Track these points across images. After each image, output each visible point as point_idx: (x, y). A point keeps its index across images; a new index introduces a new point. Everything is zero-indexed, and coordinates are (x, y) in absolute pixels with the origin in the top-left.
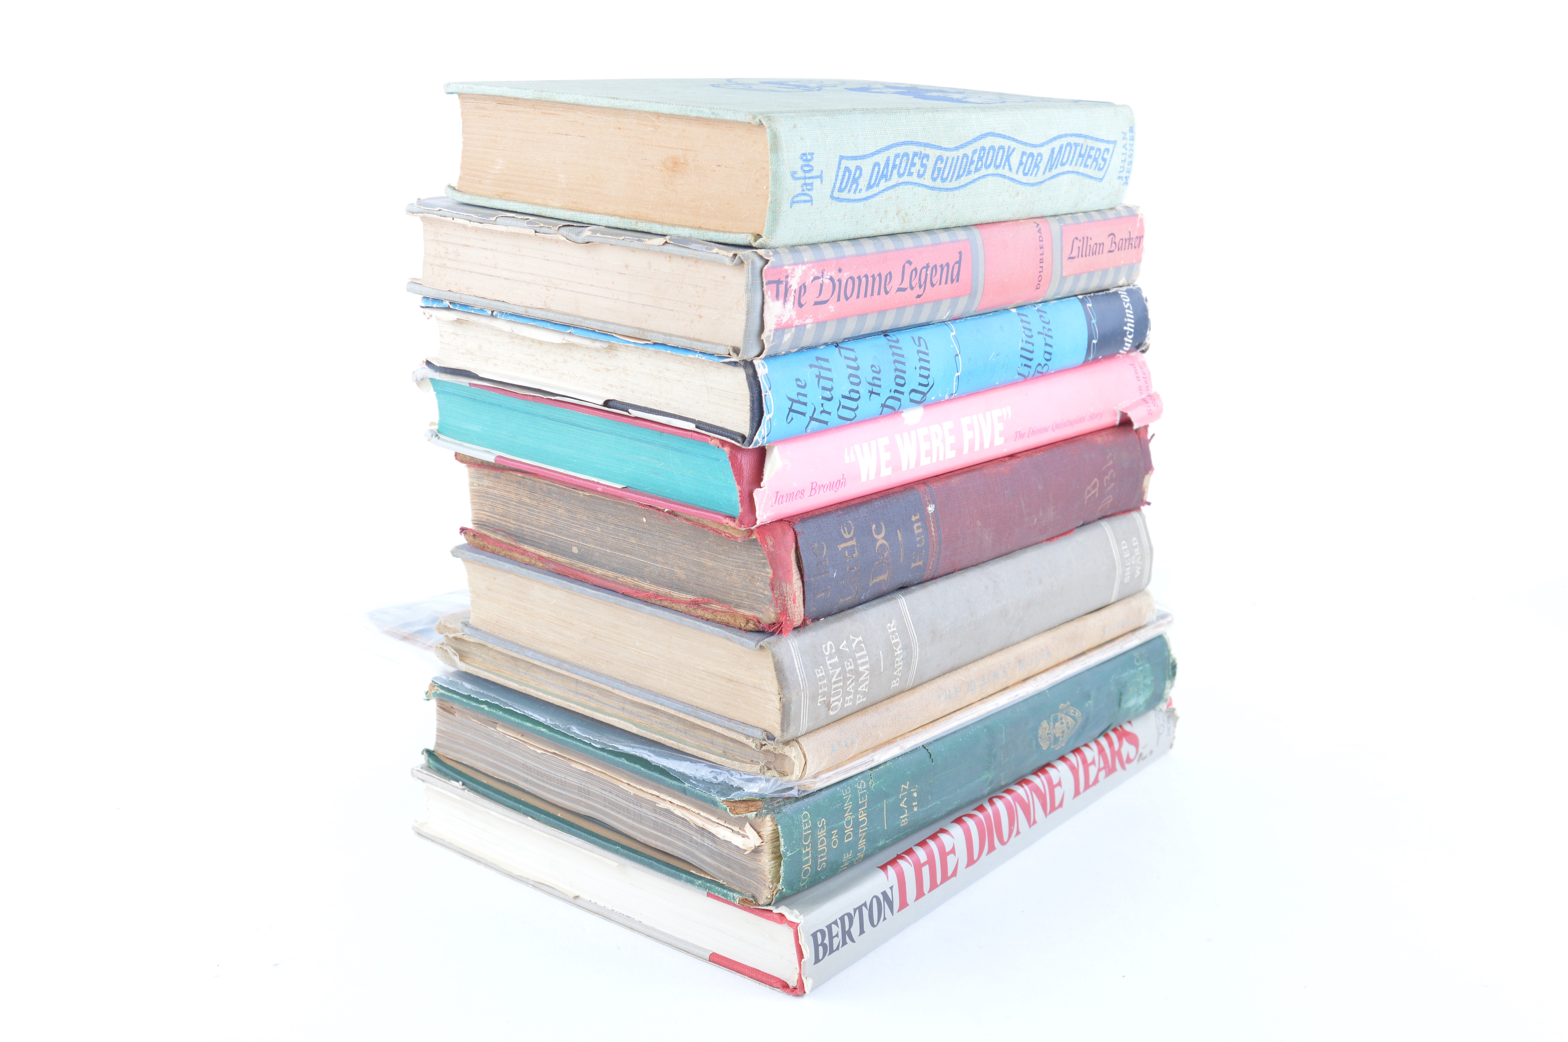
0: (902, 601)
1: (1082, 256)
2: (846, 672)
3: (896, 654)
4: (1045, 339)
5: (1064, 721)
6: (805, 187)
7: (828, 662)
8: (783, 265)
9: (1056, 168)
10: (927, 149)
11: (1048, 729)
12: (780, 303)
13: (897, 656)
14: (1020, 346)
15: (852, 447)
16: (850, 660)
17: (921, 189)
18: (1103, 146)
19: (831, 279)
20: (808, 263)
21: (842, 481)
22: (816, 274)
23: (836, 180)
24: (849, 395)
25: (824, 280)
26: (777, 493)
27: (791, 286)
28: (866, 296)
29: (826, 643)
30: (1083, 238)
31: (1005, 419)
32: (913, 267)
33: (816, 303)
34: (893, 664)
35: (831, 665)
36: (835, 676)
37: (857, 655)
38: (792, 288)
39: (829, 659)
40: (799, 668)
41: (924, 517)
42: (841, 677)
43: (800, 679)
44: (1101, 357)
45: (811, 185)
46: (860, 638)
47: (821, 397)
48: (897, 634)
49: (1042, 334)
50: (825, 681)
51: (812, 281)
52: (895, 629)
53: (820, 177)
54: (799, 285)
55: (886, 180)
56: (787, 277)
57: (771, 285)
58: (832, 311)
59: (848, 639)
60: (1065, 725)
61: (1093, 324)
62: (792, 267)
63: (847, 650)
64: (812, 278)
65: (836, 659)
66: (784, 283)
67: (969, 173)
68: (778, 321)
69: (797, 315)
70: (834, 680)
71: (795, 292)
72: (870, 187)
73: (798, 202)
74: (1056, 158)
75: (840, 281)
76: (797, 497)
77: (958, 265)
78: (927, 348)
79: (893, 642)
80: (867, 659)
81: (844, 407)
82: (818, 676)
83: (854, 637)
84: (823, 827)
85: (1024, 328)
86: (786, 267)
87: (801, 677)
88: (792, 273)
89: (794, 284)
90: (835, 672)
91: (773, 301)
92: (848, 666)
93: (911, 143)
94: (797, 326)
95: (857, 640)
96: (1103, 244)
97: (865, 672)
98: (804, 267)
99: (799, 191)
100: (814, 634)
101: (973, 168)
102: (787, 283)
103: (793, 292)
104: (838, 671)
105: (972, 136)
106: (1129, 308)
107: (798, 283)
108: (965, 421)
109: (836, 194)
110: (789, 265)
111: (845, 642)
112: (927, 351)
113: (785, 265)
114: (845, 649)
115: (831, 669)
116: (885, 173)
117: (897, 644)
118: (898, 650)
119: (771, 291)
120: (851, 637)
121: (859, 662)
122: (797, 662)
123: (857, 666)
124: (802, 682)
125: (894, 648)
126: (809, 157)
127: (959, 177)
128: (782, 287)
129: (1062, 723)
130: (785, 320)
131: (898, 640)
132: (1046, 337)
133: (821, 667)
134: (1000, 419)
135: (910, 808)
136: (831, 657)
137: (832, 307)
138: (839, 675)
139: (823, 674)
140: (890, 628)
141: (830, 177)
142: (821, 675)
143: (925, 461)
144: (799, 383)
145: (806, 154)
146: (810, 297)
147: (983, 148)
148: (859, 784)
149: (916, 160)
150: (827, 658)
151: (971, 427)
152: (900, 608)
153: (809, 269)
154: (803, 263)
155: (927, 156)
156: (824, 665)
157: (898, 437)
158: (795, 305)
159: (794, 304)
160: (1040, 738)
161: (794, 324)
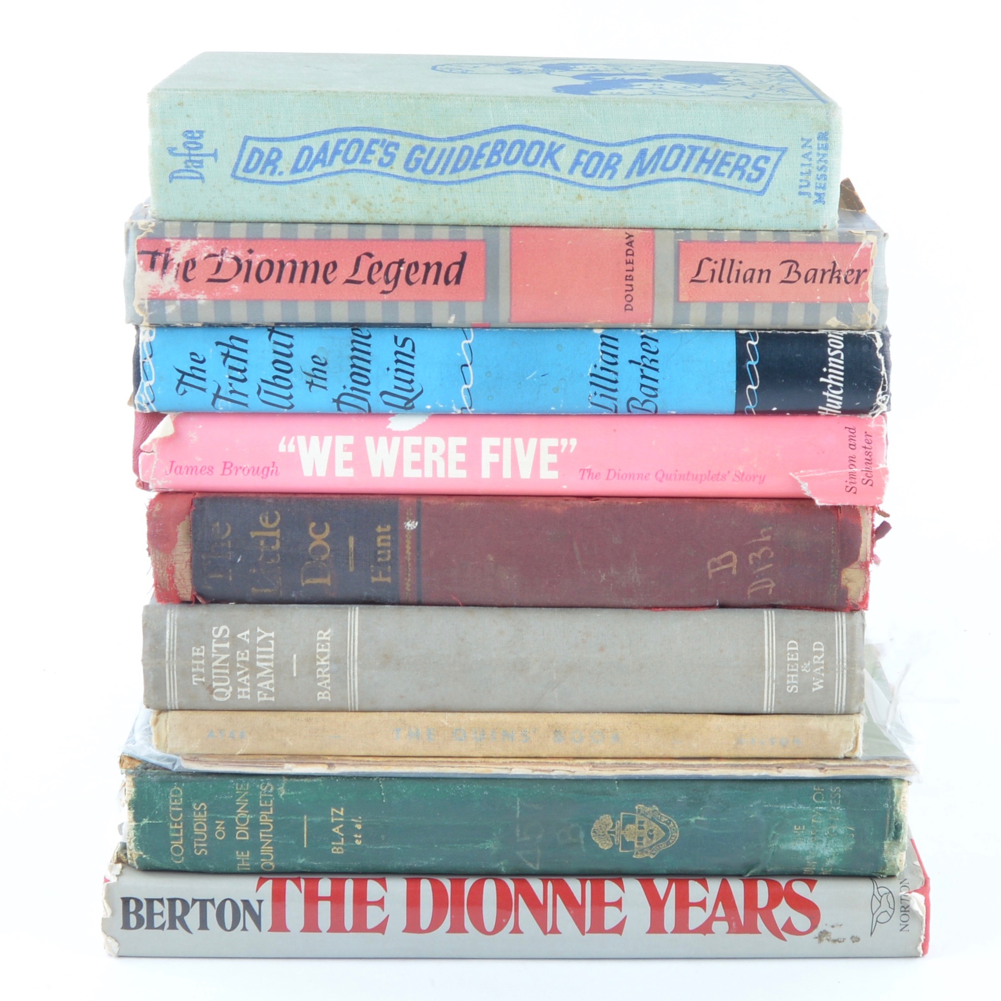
0: (354, 615)
1: (720, 281)
2: (236, 661)
3: (318, 663)
4: (642, 371)
5: (645, 826)
6: (190, 164)
7: (214, 645)
8: (165, 238)
9: (652, 171)
10: (395, 136)
11: (611, 827)
12: (156, 274)
13: (320, 666)
14: (590, 371)
15: (293, 438)
16: (248, 651)
17: (386, 178)
18: (754, 154)
19: (236, 259)
20: (200, 239)
21: (271, 469)
22: (212, 251)
23: (239, 159)
24: (273, 381)
25: (224, 259)
26: (173, 462)
27: (172, 259)
28: (291, 280)
29: (220, 626)
30: (724, 261)
31: (563, 451)
32: (374, 260)
33: (210, 280)
34: (313, 672)
35: (216, 648)
36: (219, 660)
37: (259, 649)
38: (174, 261)
39: (216, 643)
40: (170, 640)
41: (397, 532)
42: (228, 665)
43: (167, 650)
44: (775, 409)
45: (201, 162)
46: (272, 635)
47: (227, 376)
48: (328, 644)
49: (639, 364)
50: (203, 662)
51: (206, 258)
52: (329, 638)
53: (215, 155)
54: (185, 260)
55: (324, 165)
56: (168, 249)
57: (145, 255)
58: (237, 290)
59: (253, 630)
60: (646, 831)
61: (751, 366)
62: (176, 241)
63: (248, 641)
64: (205, 255)
65: (227, 645)
66: (163, 255)
67: (475, 166)
68: (152, 291)
69: (181, 288)
70: (215, 664)
71: (179, 265)
72: (295, 170)
73: (177, 177)
74: (651, 161)
75: (249, 263)
76: (203, 473)
77: (458, 266)
78: (413, 350)
79: (318, 650)
80: (272, 656)
81: (266, 392)
82: (194, 654)
83: (263, 630)
84: (202, 811)
85: (603, 352)
86: (167, 240)
87: (169, 649)
88: (175, 246)
89: (178, 257)
90: (220, 657)
91: (146, 270)
92: (240, 656)
93: (369, 129)
94: (182, 300)
95: (266, 635)
96: (769, 271)
97: (265, 670)
98: (195, 243)
99: (183, 167)
100: (205, 612)
101: (482, 162)
102: (167, 256)
103: (175, 266)
104: (224, 657)
105: (481, 128)
106: (838, 356)
107: (184, 258)
108: (488, 442)
109: (240, 173)
110: (172, 238)
111: (248, 632)
112: (412, 354)
113: (166, 238)
114: (245, 639)
115: (215, 653)
116: (321, 157)
117: (323, 655)
118: (322, 660)
119: (143, 261)
120: (259, 630)
121: (258, 657)
122: (170, 633)
123: (253, 660)
124: (169, 654)
125: (318, 657)
126: (197, 135)
127: (455, 170)
128: (160, 260)
129: (641, 828)
130: (162, 292)
131: (328, 650)
132: (644, 368)
133: (203, 647)
134: (552, 450)
135: (349, 839)
136: (221, 640)
137: (237, 287)
138: (224, 661)
139: (203, 654)
140: (321, 635)
141: (228, 157)
142: (198, 654)
143: (410, 473)
144: (194, 357)
145: (193, 131)
146: (200, 274)
147: (503, 143)
148: (265, 785)
149: (375, 147)
150: (214, 640)
151: (495, 450)
152: (347, 620)
153: (203, 245)
154: (194, 238)
155: (397, 146)
156: (208, 646)
157: (369, 440)
158: (179, 278)
159: (176, 276)
160: (594, 832)
161: (178, 297)
